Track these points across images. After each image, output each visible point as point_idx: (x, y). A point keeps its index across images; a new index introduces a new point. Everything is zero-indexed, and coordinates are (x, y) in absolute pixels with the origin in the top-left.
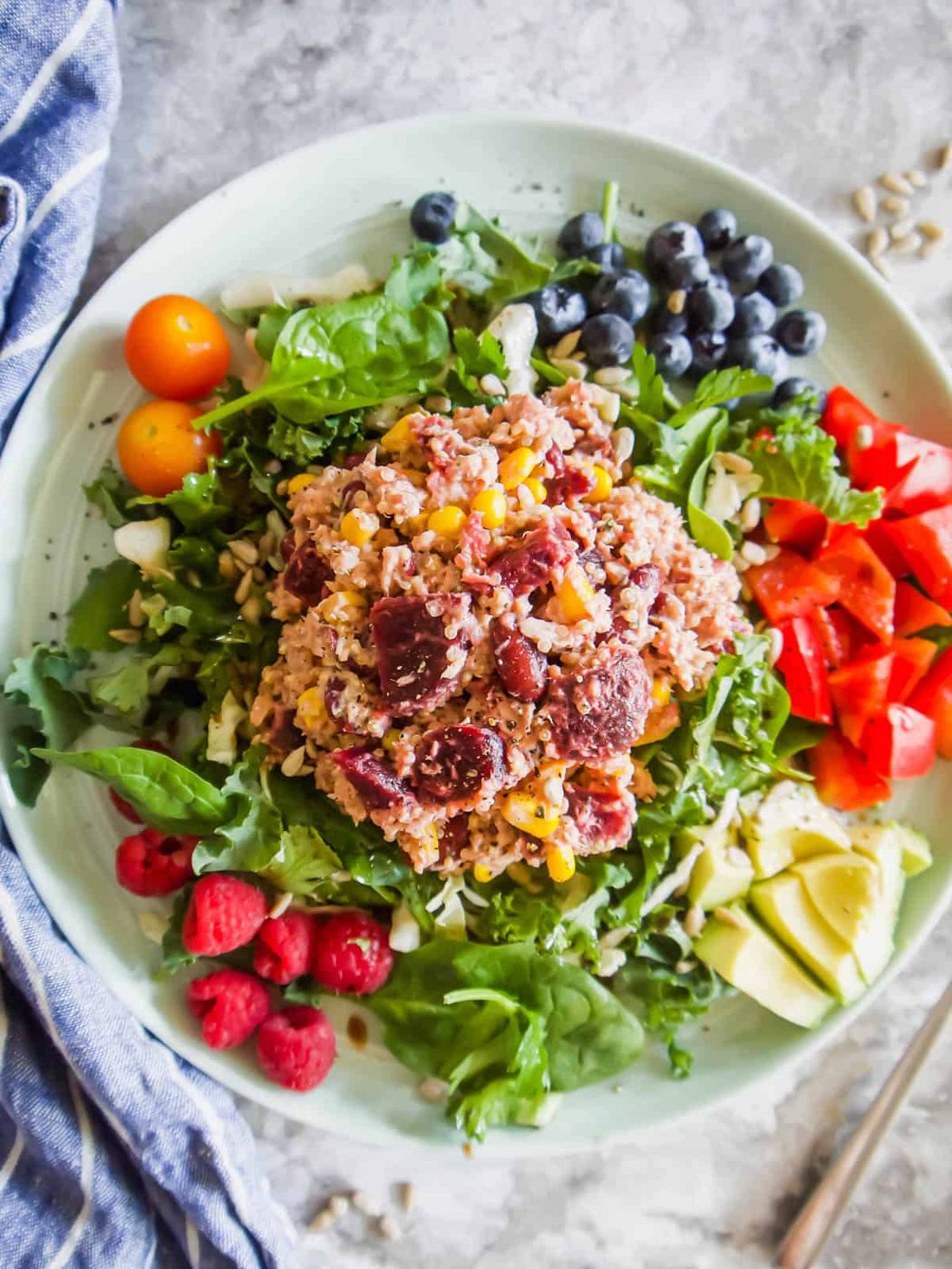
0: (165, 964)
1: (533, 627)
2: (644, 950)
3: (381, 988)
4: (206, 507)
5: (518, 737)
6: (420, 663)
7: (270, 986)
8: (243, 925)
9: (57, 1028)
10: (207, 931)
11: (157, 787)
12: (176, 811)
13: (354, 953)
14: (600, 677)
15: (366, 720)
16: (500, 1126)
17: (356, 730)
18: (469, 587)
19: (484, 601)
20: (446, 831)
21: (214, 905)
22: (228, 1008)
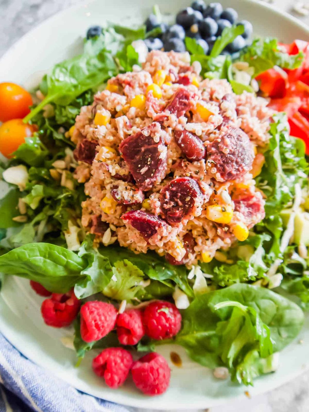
0: (78, 355)
1: (190, 127)
2: (287, 270)
3: (180, 331)
4: (39, 152)
5: (202, 176)
6: (148, 159)
7: (130, 348)
8: (108, 318)
9: (34, 401)
10: (91, 326)
11: (48, 261)
12: (61, 272)
13: (163, 316)
14: (227, 136)
15: (133, 196)
16: (257, 378)
17: (129, 202)
18: (157, 120)
19: (166, 124)
20: (184, 242)
21: (92, 312)
22: (113, 364)
